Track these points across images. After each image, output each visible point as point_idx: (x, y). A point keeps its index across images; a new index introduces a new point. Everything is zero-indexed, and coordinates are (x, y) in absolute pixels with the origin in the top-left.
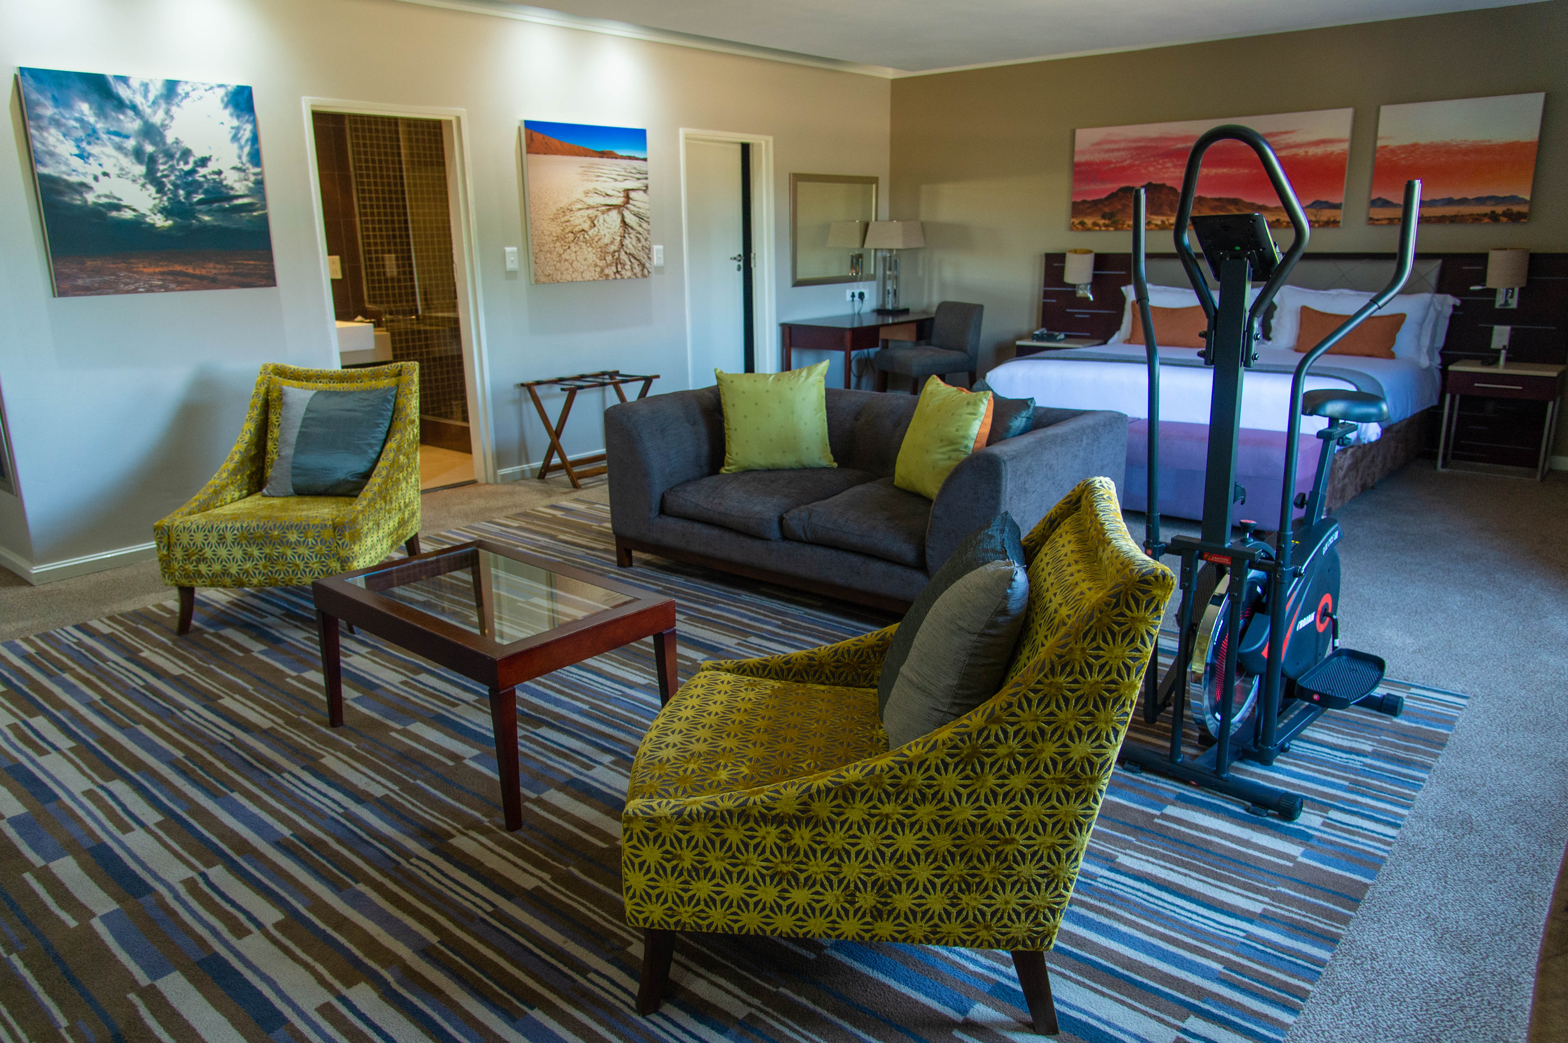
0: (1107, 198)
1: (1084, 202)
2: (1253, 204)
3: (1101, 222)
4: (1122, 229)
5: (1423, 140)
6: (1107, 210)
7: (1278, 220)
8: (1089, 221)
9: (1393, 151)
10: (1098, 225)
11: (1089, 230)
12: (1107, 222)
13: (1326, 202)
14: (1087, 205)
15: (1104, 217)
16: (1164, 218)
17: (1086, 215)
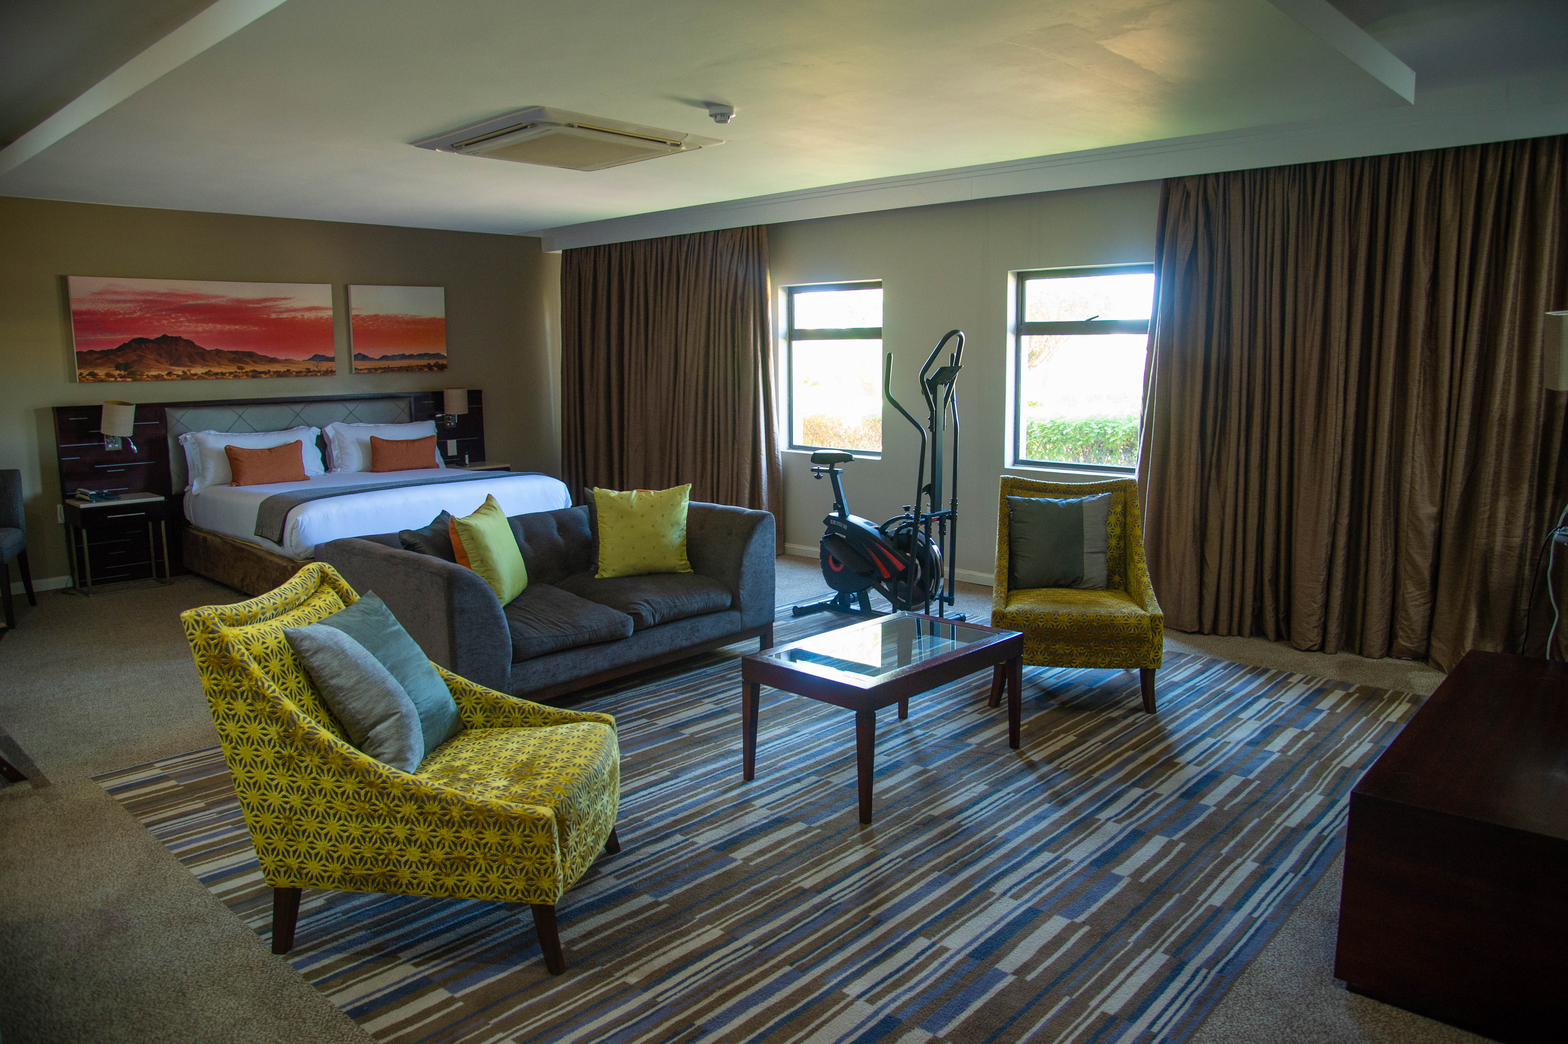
0: (119, 349)
1: (91, 352)
2: (266, 357)
3: (117, 373)
4: (140, 380)
5: (382, 313)
6: (120, 360)
7: (288, 370)
8: (101, 372)
9: (364, 319)
10: (113, 376)
11: (102, 381)
12: (122, 373)
13: (323, 356)
14: (95, 356)
15: (118, 368)
16: (186, 369)
17: (97, 366)
